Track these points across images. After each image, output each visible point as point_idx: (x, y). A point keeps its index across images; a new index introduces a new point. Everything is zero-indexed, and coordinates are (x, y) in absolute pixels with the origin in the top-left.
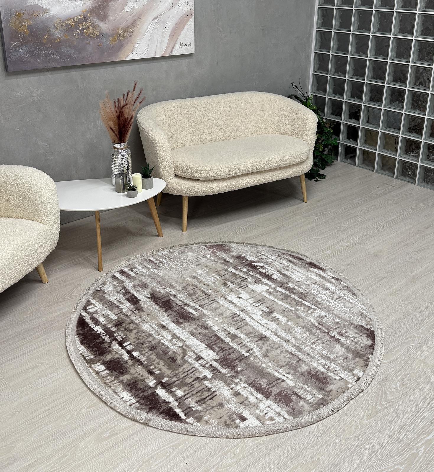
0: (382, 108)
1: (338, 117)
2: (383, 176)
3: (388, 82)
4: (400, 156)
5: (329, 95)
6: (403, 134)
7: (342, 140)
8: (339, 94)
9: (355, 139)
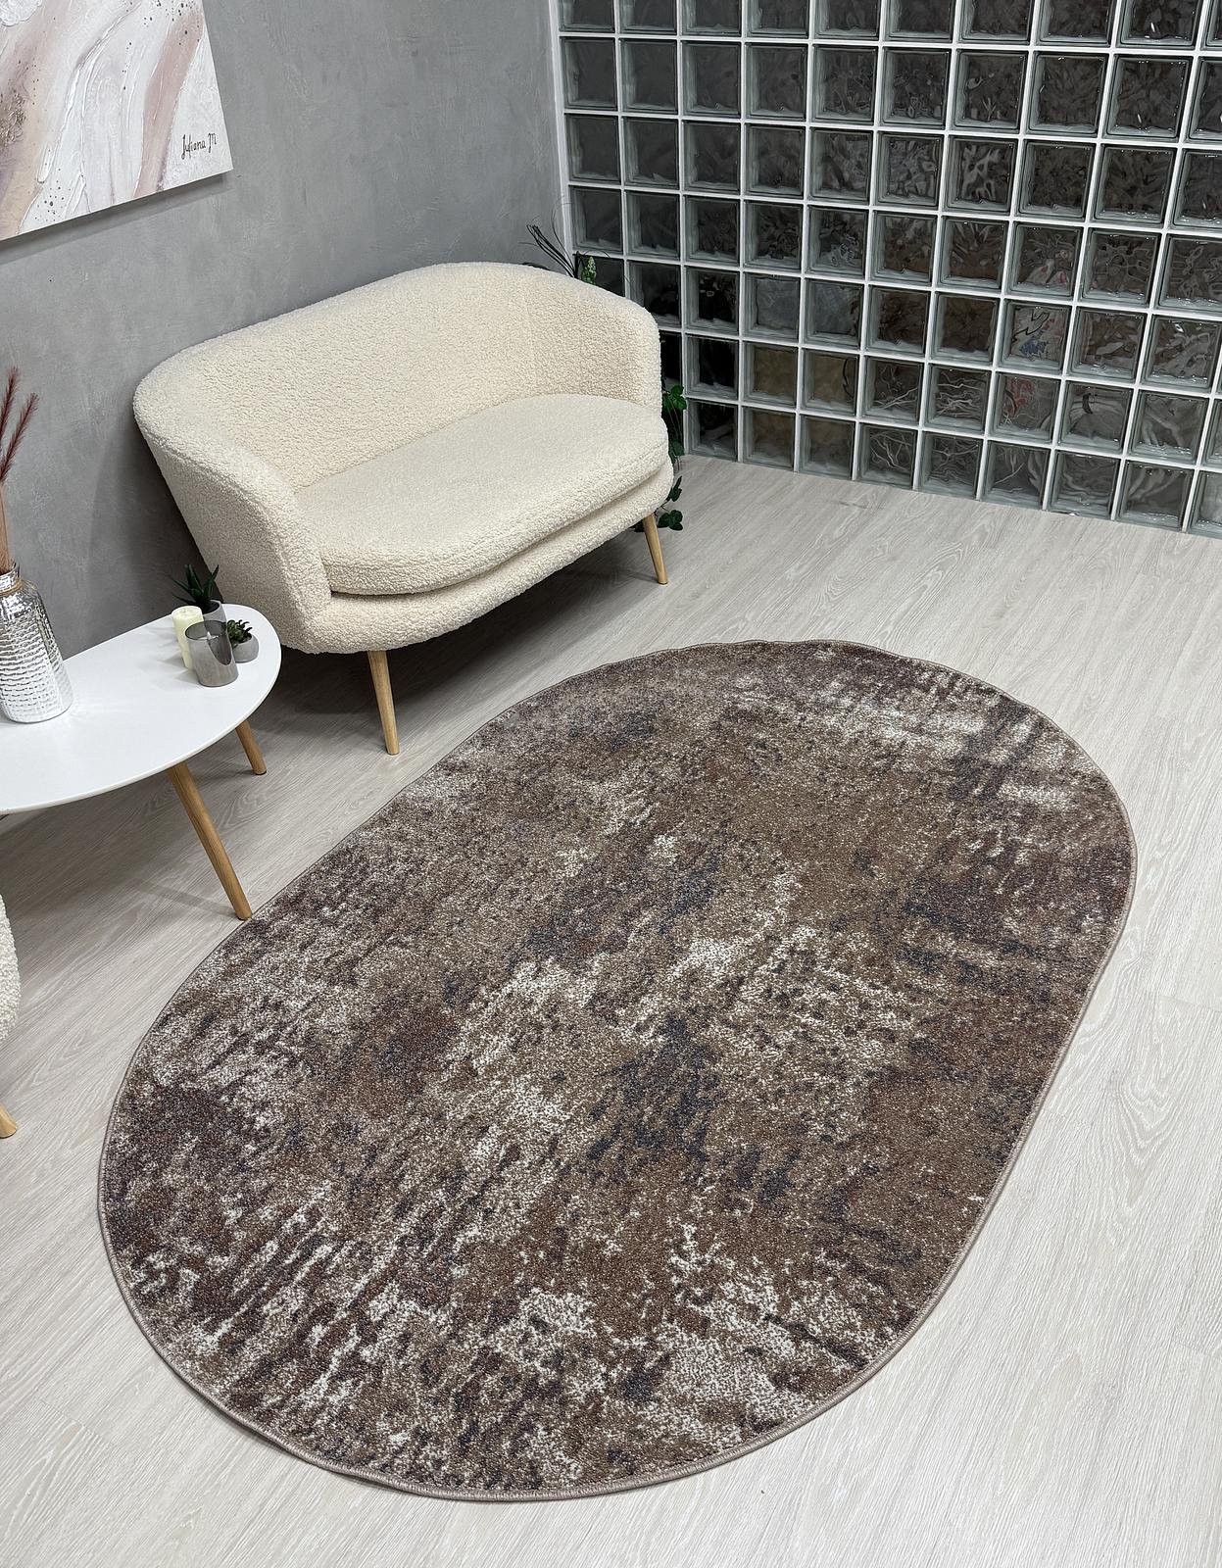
0: (802, 276)
1: (669, 316)
2: (823, 479)
3: (811, 193)
4: (864, 414)
5: (632, 252)
6: (868, 346)
7: (689, 387)
8: (662, 245)
9: (729, 380)
